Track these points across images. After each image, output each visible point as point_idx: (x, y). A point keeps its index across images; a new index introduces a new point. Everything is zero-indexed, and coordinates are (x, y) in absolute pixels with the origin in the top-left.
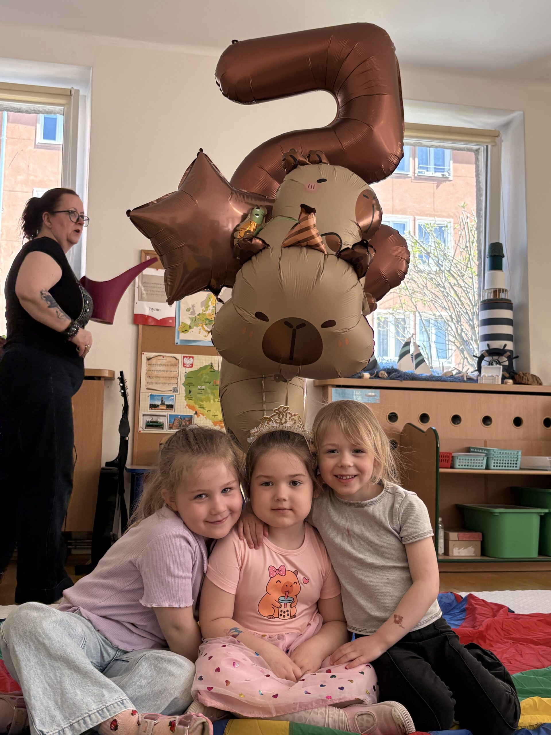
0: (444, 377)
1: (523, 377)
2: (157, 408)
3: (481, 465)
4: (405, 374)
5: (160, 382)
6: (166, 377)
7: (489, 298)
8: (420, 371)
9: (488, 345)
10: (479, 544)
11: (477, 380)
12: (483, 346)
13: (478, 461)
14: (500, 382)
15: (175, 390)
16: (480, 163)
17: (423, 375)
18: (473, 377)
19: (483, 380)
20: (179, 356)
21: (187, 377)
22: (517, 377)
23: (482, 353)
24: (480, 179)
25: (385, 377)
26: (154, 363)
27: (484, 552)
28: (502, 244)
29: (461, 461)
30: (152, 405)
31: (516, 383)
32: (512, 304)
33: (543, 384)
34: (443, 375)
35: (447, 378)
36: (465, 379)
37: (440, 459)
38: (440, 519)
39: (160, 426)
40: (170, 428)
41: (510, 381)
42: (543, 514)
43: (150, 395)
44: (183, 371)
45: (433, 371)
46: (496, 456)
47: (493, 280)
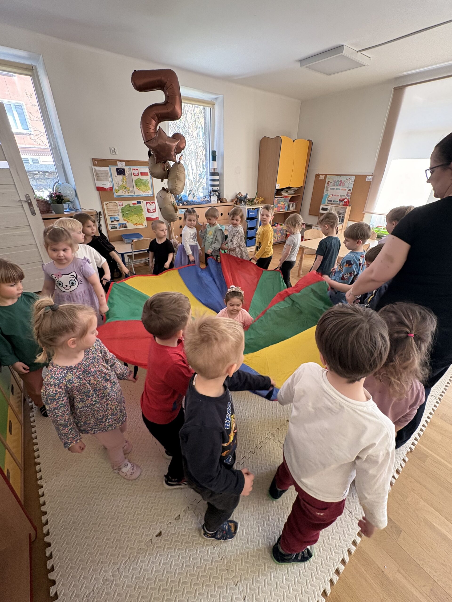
2: (114, 222)
4: (191, 202)
5: (112, 212)
6: (114, 210)
7: (212, 170)
8: (194, 200)
9: (212, 188)
11: (210, 201)
14: (217, 202)
15: (118, 215)
20: (117, 202)
21: (121, 210)
23: (211, 191)
26: (109, 206)
28: (215, 151)
31: (221, 202)
32: (219, 173)
33: (228, 202)
39: (116, 228)
40: (120, 228)
43: (110, 218)
44: (120, 208)
47: (213, 165)
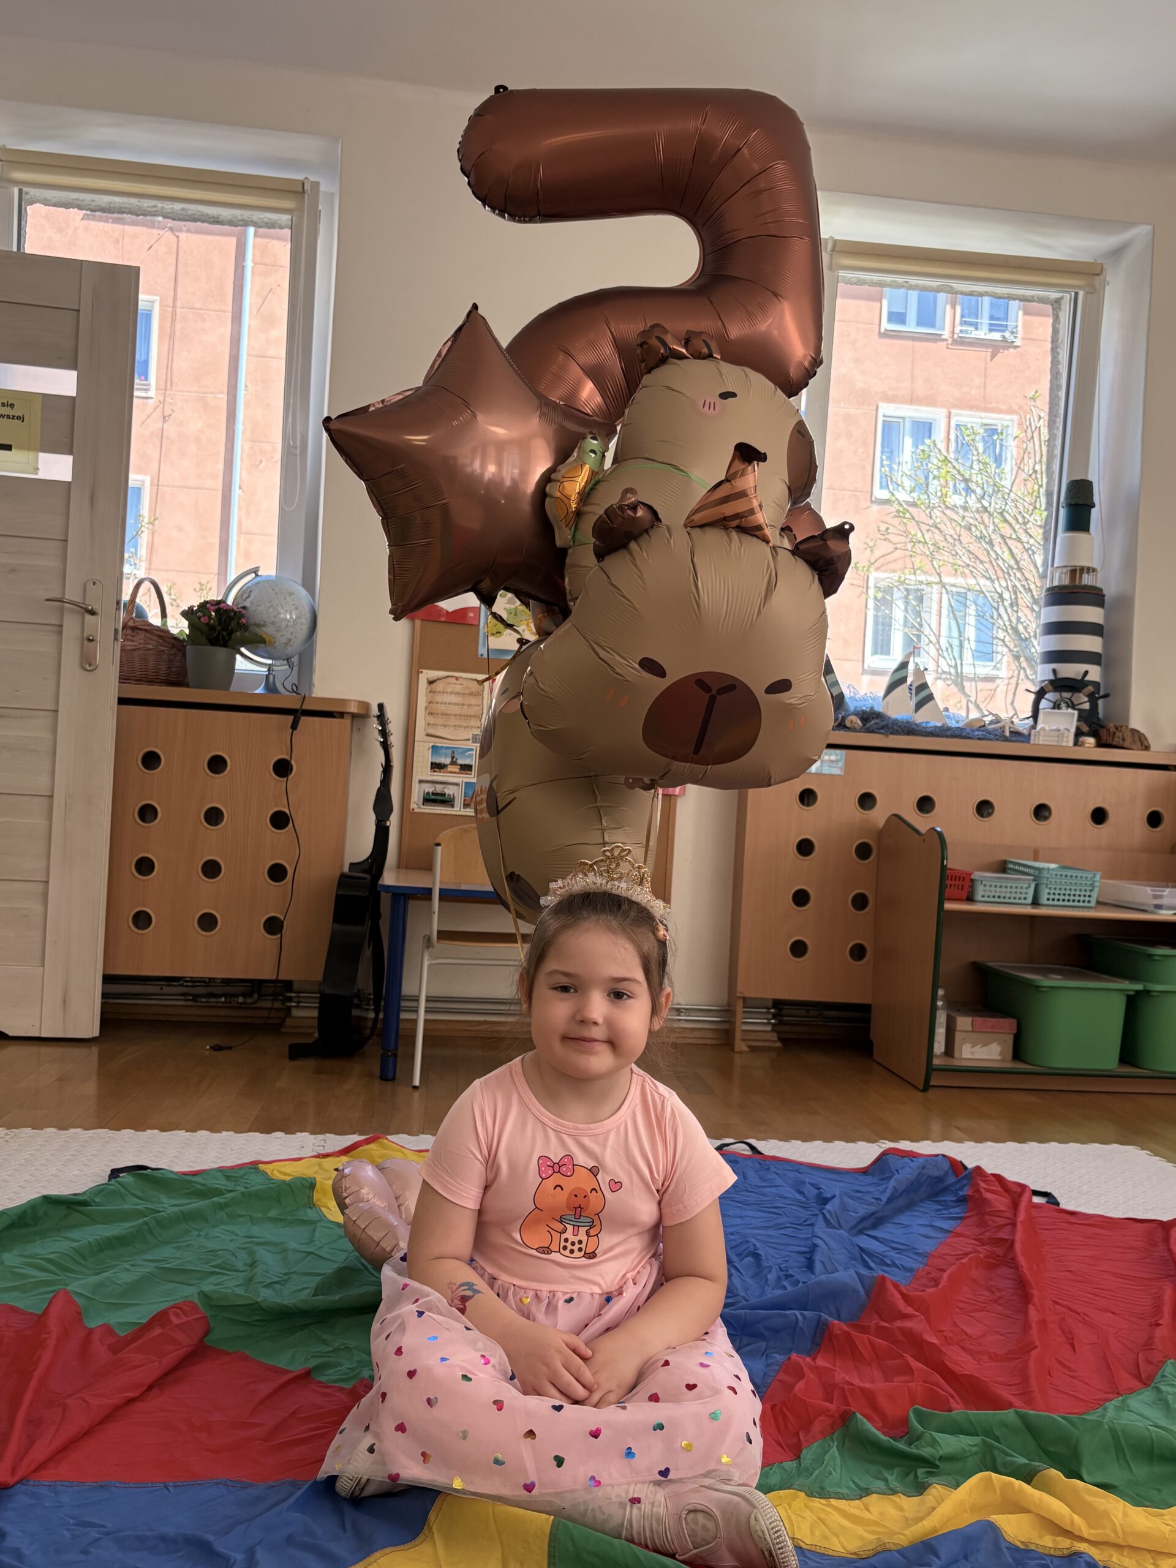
0: (968, 730)
1: (1115, 733)
2: (444, 770)
3: (1023, 896)
4: (895, 722)
5: (449, 723)
6: (460, 715)
7: (1063, 583)
8: (923, 718)
9: (1054, 671)
10: (1010, 1039)
11: (1029, 735)
12: (1044, 673)
13: (1019, 890)
14: (1071, 743)
15: (477, 739)
16: (1061, 326)
17: (929, 725)
18: (1021, 729)
19: (1041, 738)
22: (1103, 733)
23: (1043, 685)
24: (1060, 357)
25: (858, 728)
26: (441, 689)
27: (1018, 1053)
28: (1091, 482)
29: (988, 888)
30: (435, 764)
31: (1100, 744)
32: (1104, 596)
33: (1153, 748)
34: (966, 725)
35: (973, 731)
36: (1007, 734)
37: (948, 882)
38: (941, 992)
39: (447, 801)
40: (466, 806)
41: (1091, 741)
42: (1132, 993)
43: (433, 746)
45: (948, 717)
46: (1053, 881)
47: (1071, 549)
